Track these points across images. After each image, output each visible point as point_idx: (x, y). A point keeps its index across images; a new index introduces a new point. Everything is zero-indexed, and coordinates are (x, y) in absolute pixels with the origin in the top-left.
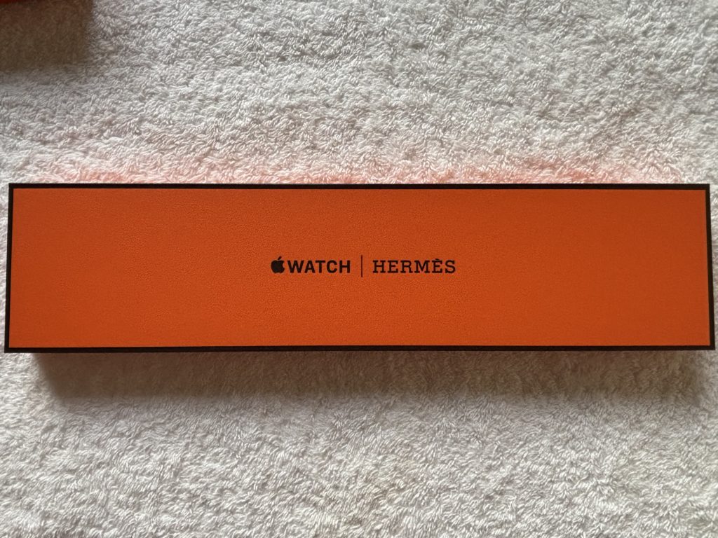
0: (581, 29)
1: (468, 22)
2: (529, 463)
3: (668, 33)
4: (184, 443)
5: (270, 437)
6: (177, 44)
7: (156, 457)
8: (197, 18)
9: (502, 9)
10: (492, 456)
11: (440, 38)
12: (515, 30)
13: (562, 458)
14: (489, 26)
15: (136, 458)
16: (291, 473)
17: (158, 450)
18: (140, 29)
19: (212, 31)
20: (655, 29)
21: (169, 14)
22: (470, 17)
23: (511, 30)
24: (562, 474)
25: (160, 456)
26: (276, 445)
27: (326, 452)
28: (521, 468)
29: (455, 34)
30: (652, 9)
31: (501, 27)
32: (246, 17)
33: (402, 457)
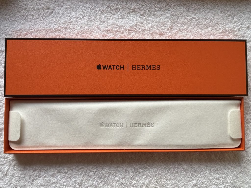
0: (218, 28)
1: (178, 26)
2: (202, 179)
3: (247, 29)
4: (82, 175)
5: (112, 172)
6: (78, 34)
7: (73, 180)
8: (84, 25)
9: (190, 21)
10: (189, 177)
11: (169, 31)
12: (195, 28)
13: (213, 177)
14: (186, 27)
15: (66, 180)
16: (120, 184)
17: (73, 177)
18: (64, 29)
19: (90, 30)
20: (242, 28)
21: (74, 24)
22: (179, 24)
23: (193, 28)
24: (213, 183)
25: (74, 179)
26: (115, 175)
27: (132, 177)
28: (199, 180)
29: (174, 30)
30: (241, 21)
31: (190, 27)
32: (101, 24)
33: (158, 178)
